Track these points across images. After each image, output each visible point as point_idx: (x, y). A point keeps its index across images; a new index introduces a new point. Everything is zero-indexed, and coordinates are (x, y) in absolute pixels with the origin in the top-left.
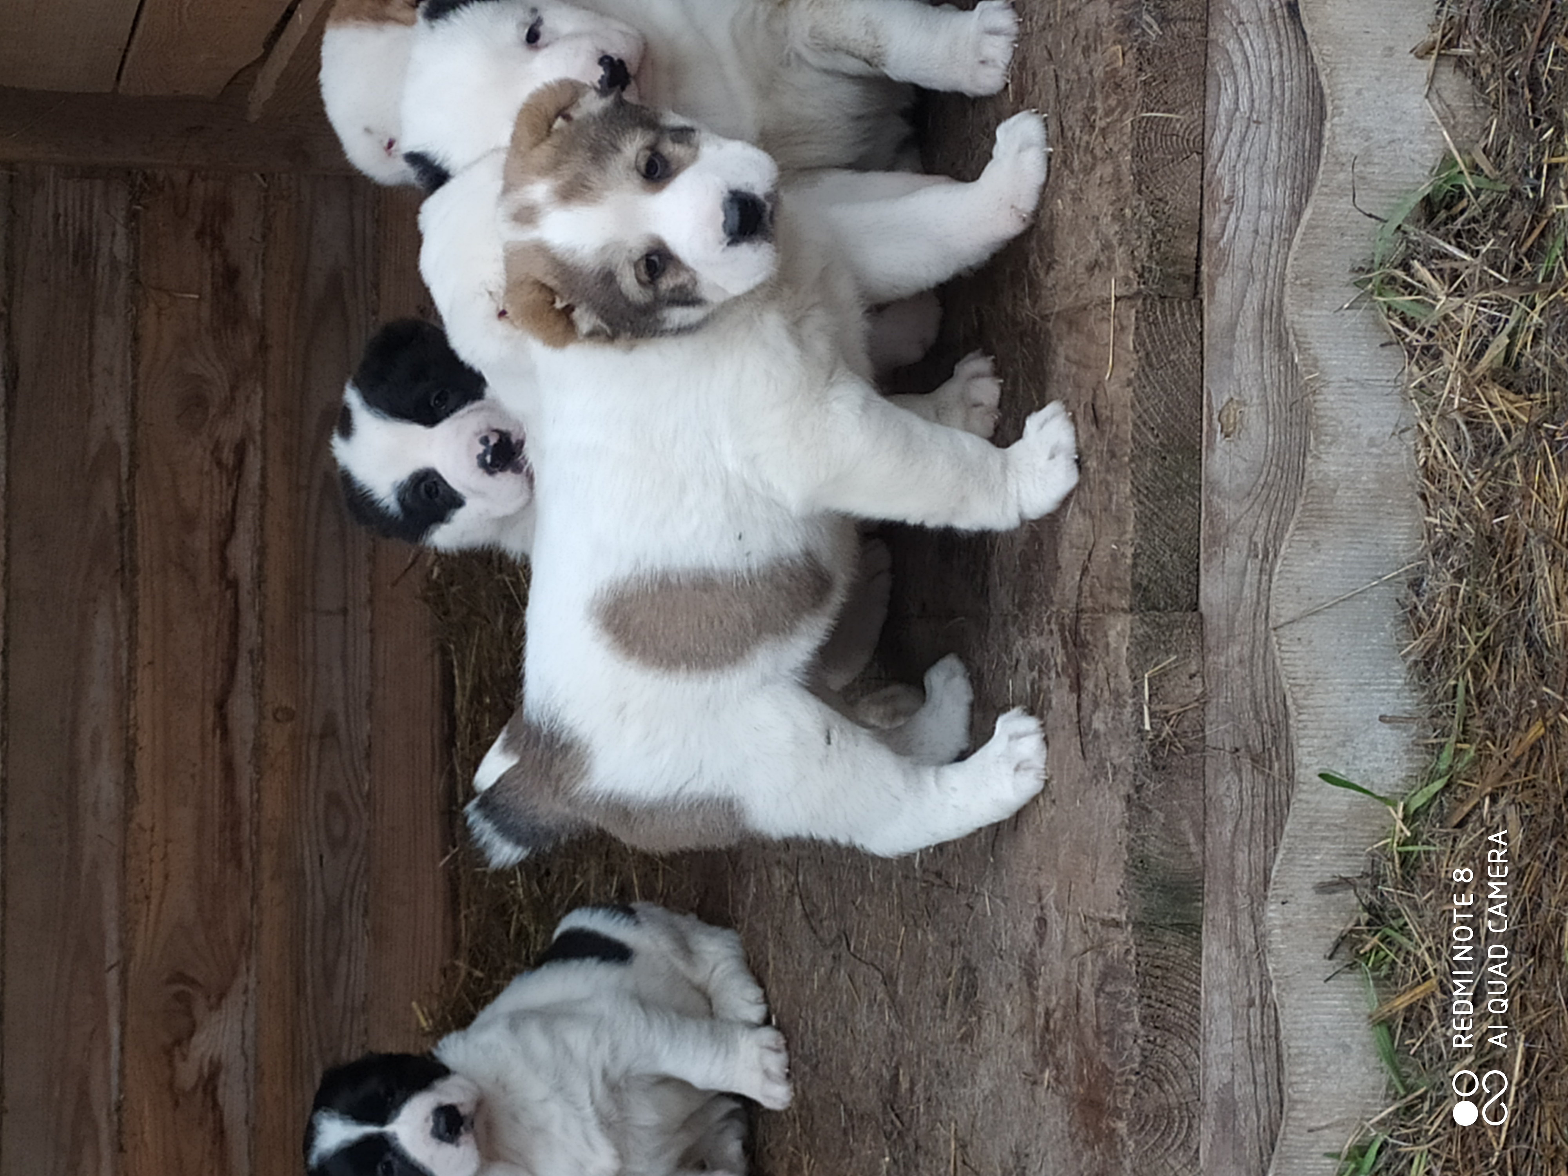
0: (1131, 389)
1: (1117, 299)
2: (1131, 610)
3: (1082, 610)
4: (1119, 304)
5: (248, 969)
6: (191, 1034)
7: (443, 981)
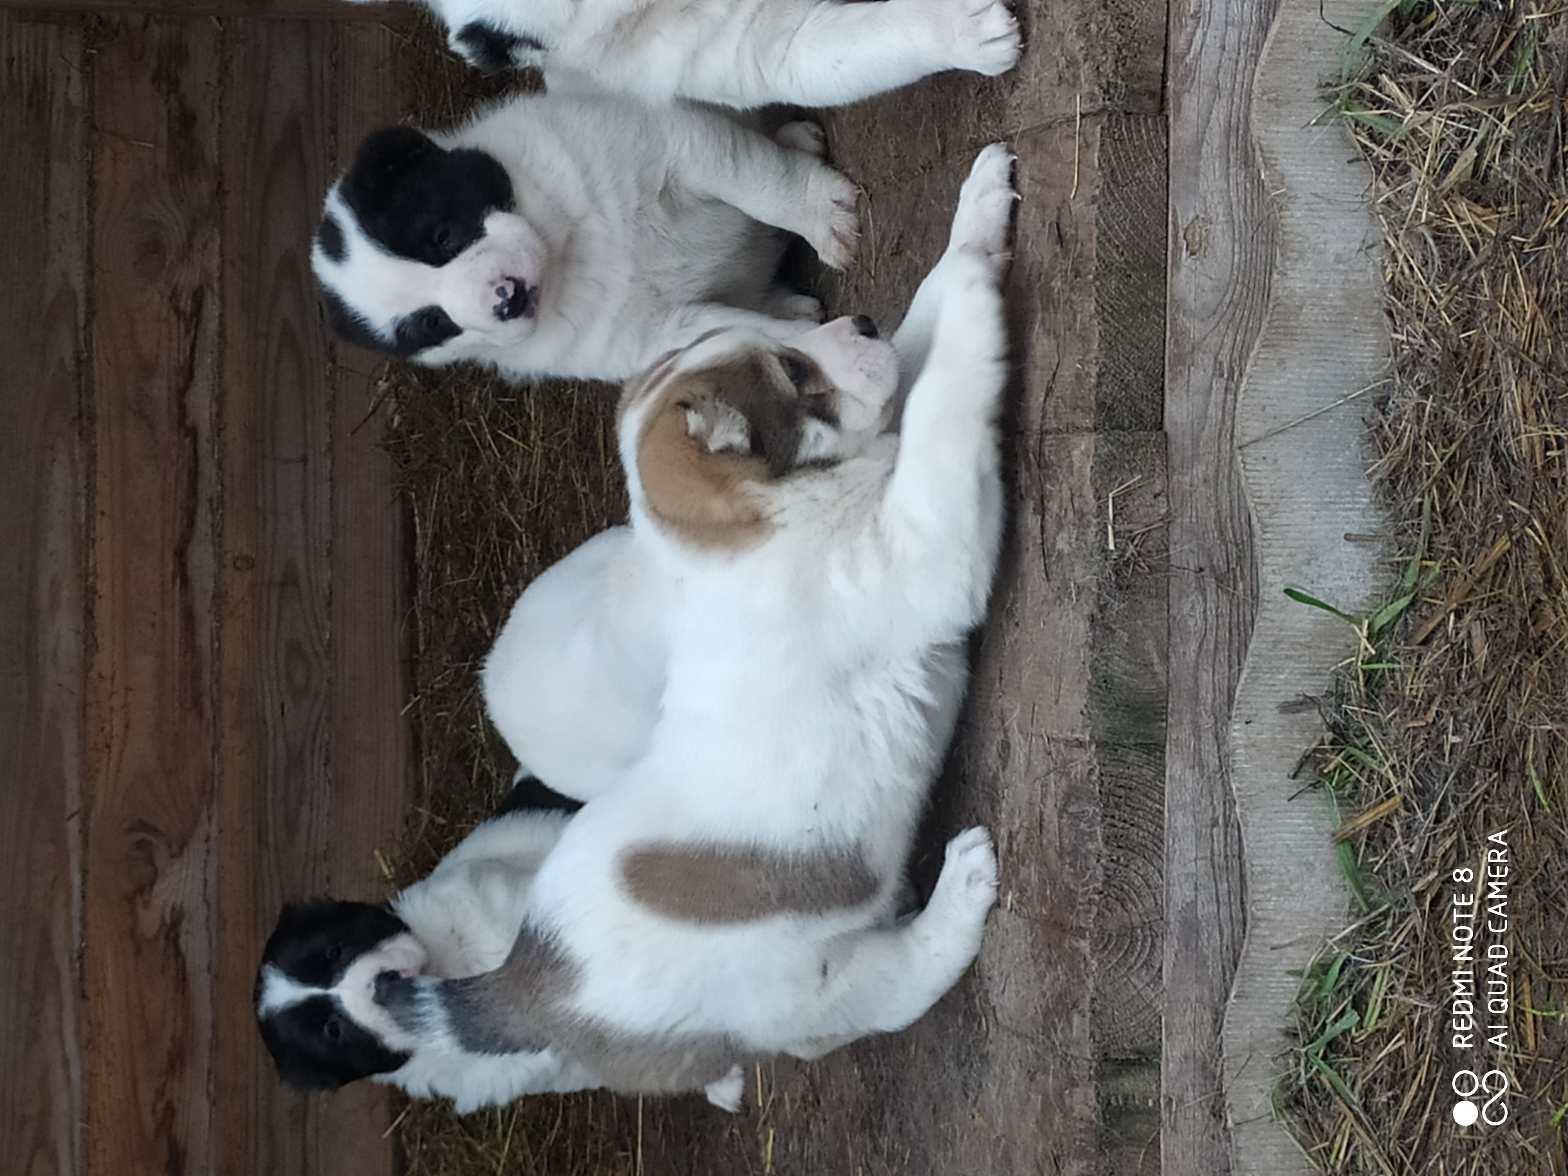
0: (1096, 206)
1: (1083, 116)
2: (1096, 429)
3: (1047, 432)
4: (1084, 121)
5: (210, 818)
6: (153, 883)
7: (405, 830)
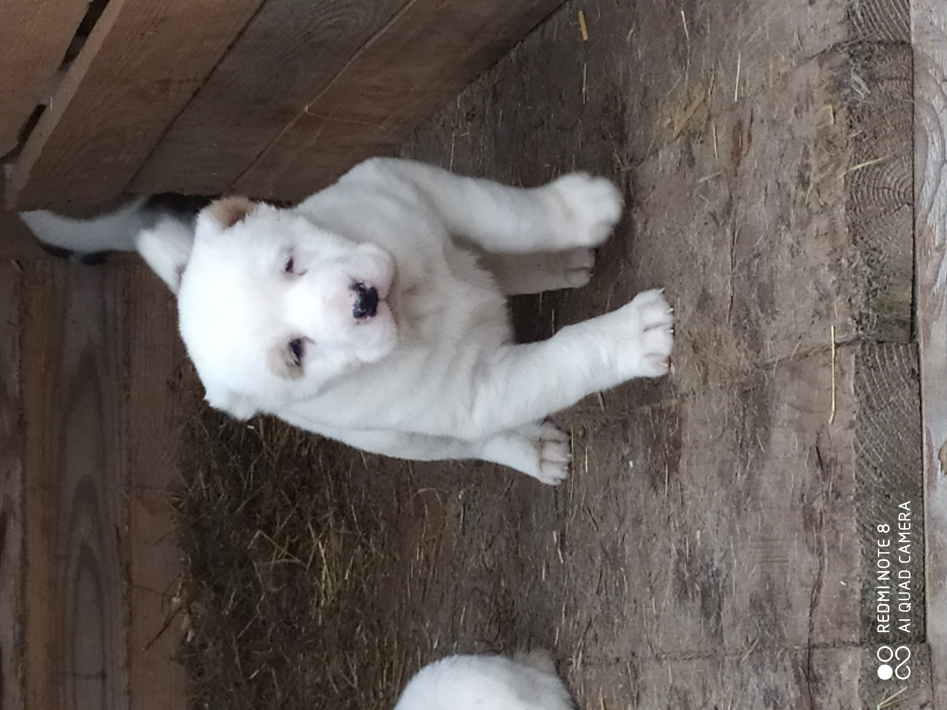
0: (853, 430)
1: (837, 346)
2: (862, 644)
3: (814, 646)
4: (839, 350)
